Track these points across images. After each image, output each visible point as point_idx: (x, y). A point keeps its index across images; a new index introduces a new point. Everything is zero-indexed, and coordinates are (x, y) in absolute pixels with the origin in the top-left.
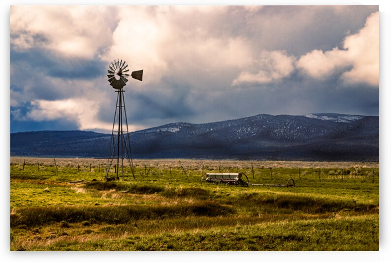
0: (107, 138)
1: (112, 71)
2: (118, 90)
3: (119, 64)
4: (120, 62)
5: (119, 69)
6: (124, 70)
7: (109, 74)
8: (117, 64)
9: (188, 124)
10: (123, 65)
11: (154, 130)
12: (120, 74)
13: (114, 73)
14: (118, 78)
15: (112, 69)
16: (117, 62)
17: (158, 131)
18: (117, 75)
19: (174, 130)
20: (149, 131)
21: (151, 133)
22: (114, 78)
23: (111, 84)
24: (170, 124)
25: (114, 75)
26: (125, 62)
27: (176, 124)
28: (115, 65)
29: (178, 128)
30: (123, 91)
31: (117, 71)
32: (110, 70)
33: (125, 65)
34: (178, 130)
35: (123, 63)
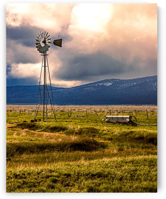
0: (60, 90)
1: (39, 40)
2: (43, 54)
3: (44, 34)
4: (44, 33)
5: (44, 38)
6: (47, 39)
7: (37, 42)
8: (42, 35)
9: (118, 80)
10: (46, 35)
11: (94, 85)
12: (44, 42)
13: (40, 42)
14: (43, 45)
15: (38, 38)
16: (42, 33)
17: (97, 85)
18: (42, 43)
19: (108, 84)
20: (90, 85)
21: (91, 86)
22: (40, 45)
23: (38, 50)
24: (105, 80)
25: (40, 43)
26: (48, 33)
27: (109, 79)
28: (41, 36)
29: (111, 83)
30: (47, 55)
31: (43, 40)
32: (37, 39)
33: (48, 35)
34: (111, 84)
35: (46, 34)
